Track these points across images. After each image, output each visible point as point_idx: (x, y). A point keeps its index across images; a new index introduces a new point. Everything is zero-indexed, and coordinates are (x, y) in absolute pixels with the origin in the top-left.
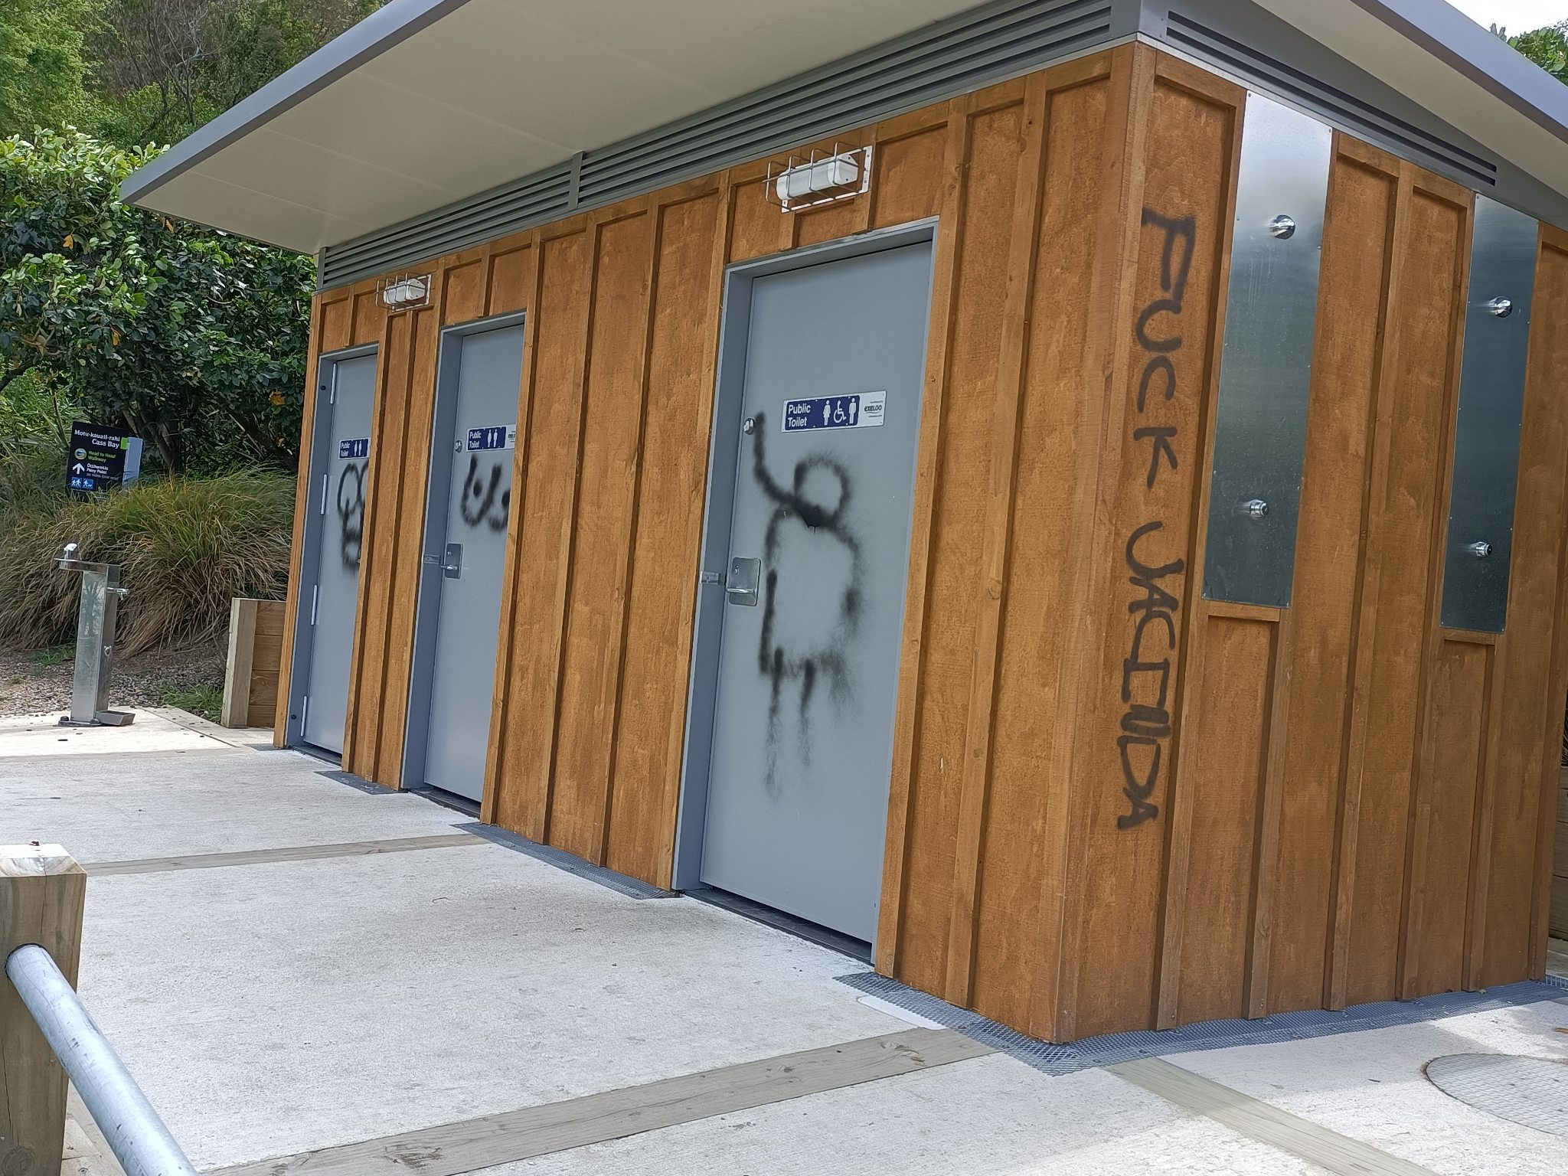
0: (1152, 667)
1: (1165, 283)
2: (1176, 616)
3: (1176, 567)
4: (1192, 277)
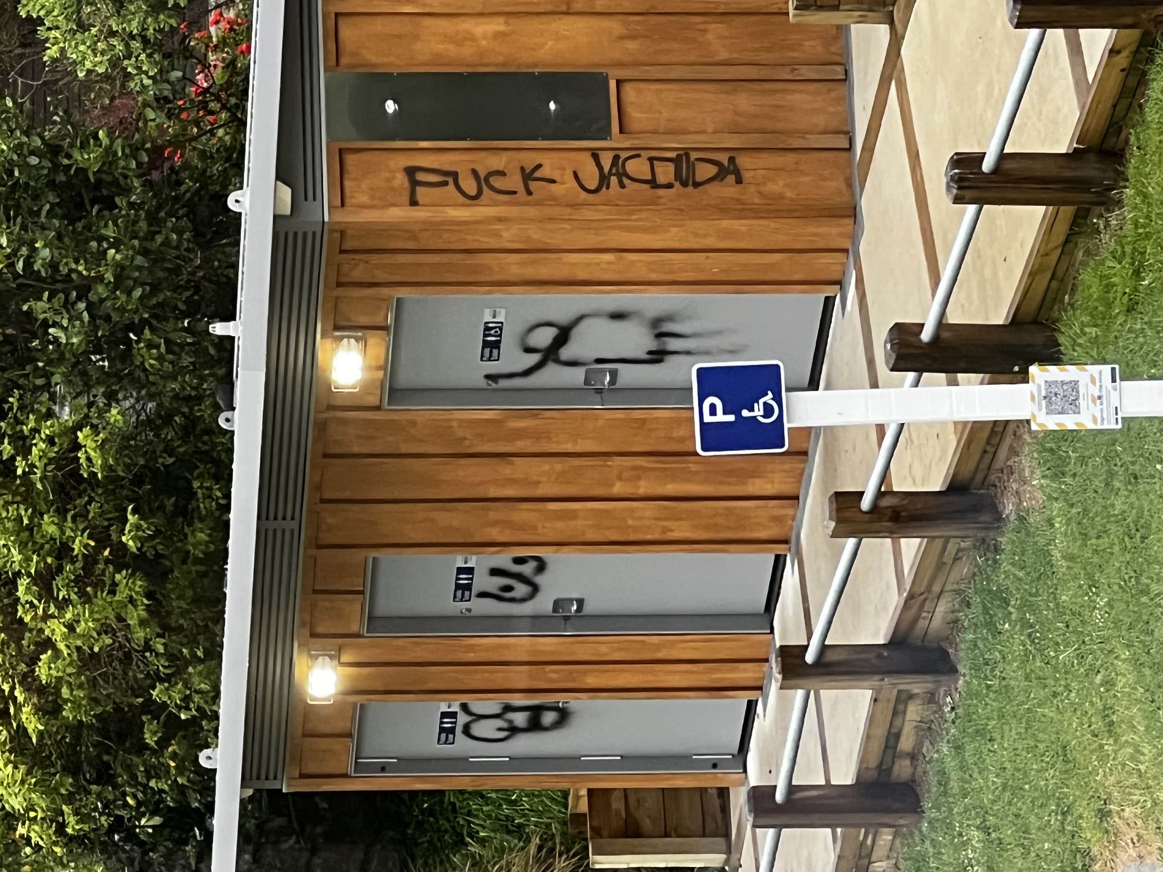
0: (653, 170)
1: (445, 184)
2: (623, 155)
3: (596, 157)
4: (435, 166)
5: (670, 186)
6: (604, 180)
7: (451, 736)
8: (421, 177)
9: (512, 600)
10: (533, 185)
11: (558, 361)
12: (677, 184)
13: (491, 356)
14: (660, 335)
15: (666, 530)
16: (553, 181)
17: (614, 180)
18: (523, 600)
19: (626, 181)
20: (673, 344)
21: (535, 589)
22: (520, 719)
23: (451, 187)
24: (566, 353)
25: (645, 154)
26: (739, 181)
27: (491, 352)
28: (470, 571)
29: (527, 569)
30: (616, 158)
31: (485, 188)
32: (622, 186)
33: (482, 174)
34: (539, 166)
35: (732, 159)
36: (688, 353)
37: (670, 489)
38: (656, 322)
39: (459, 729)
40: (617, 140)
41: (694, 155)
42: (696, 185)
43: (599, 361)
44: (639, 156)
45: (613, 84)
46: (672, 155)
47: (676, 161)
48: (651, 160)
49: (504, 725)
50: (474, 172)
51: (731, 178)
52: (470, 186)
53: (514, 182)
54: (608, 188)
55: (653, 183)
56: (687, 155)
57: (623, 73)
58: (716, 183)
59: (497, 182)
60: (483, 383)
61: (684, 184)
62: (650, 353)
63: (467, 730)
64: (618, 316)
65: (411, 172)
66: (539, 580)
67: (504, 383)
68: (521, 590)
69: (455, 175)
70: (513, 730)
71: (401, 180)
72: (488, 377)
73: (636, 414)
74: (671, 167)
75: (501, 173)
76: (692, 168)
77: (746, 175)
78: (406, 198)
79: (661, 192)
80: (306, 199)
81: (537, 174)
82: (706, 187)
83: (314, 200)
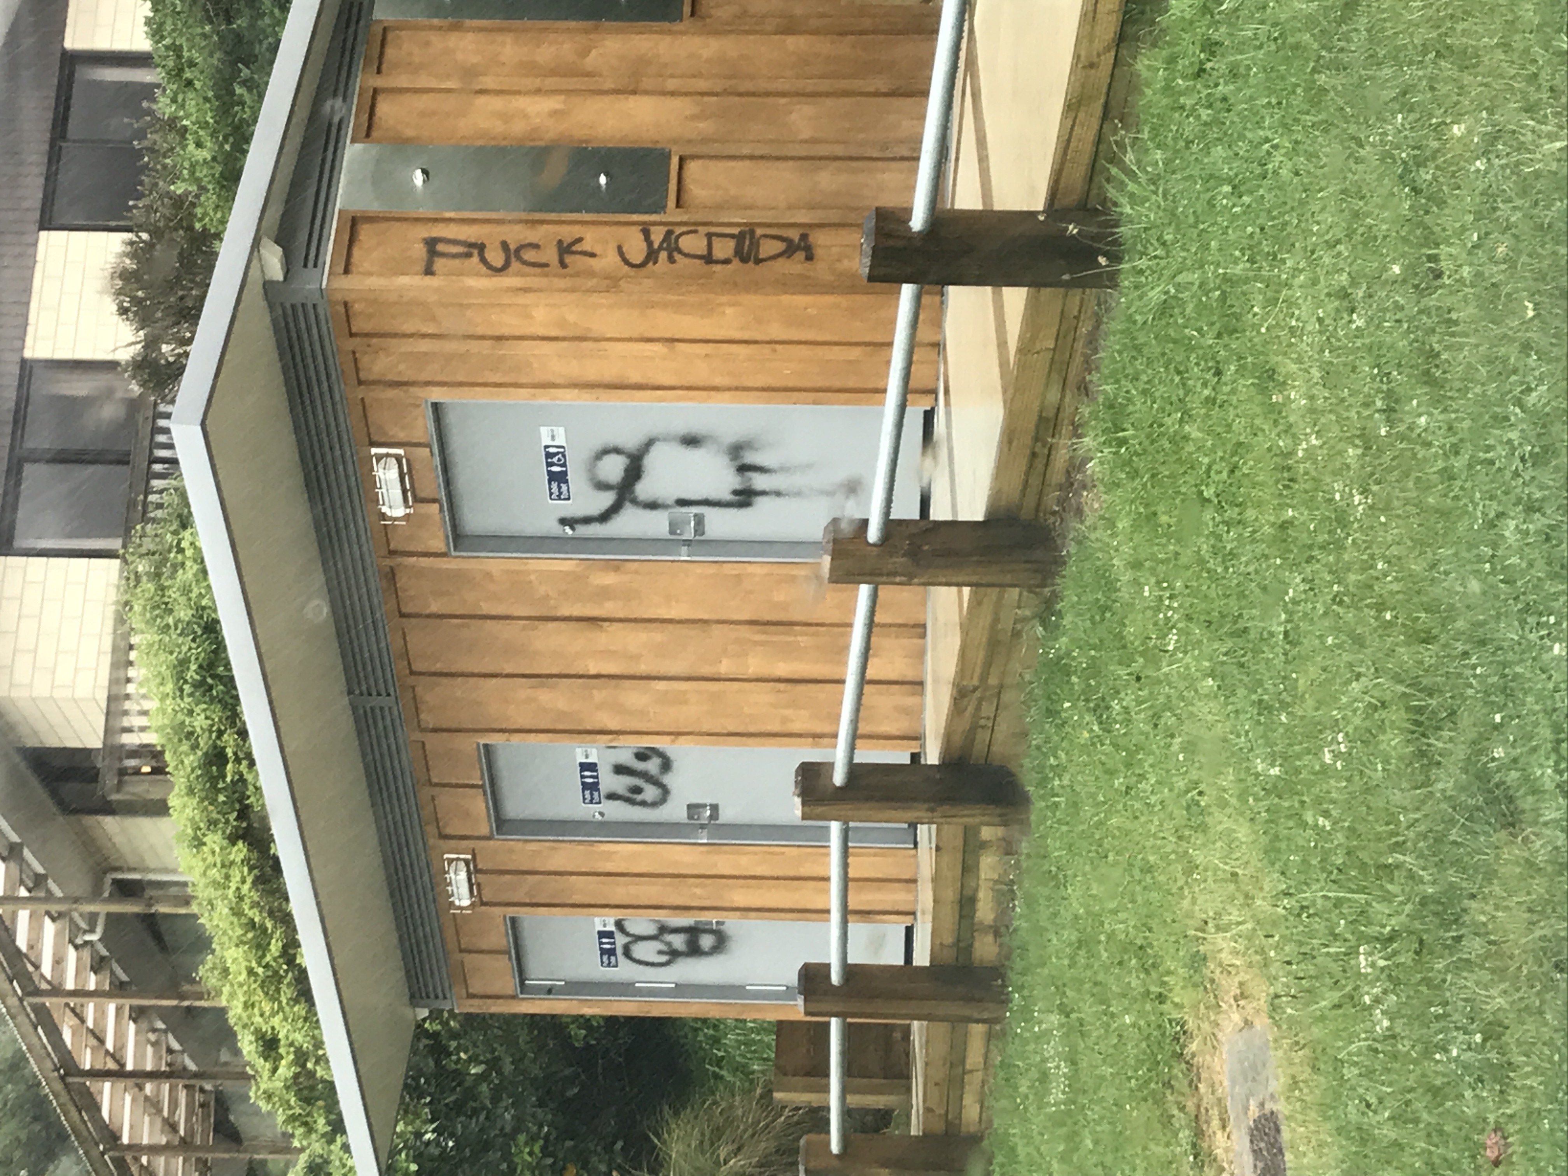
0: (710, 246)
1: (469, 255)
2: (678, 230)
3: (646, 233)
4: (462, 237)
5: (727, 262)
6: (652, 256)
7: (613, 959)
8: (440, 247)
9: (643, 803)
10: (568, 259)
11: (635, 502)
12: (736, 262)
13: (560, 493)
14: (743, 469)
15: (785, 720)
16: (593, 255)
17: (663, 255)
18: (654, 804)
19: (677, 256)
20: (759, 481)
21: (665, 791)
22: (678, 941)
23: (475, 259)
24: (644, 489)
25: (703, 230)
26: (810, 258)
27: (559, 488)
28: (592, 767)
29: (652, 766)
30: (669, 233)
31: (513, 259)
32: (671, 259)
33: (512, 247)
34: (580, 240)
35: (804, 237)
36: (778, 494)
37: (783, 669)
38: (736, 450)
39: (619, 951)
40: (672, 214)
41: (759, 232)
42: (758, 261)
43: (683, 503)
44: (696, 232)
45: (675, 161)
46: (735, 231)
47: (739, 238)
48: (709, 236)
49: (663, 947)
50: (505, 245)
51: (800, 255)
52: (496, 258)
53: (550, 255)
54: (655, 263)
55: (708, 259)
56: (752, 232)
57: (688, 151)
58: (781, 260)
59: (529, 255)
60: (557, 530)
61: (744, 260)
62: (736, 492)
63: (627, 953)
64: (691, 441)
65: (431, 244)
66: (667, 779)
67: (583, 531)
68: (650, 792)
69: (481, 248)
70: (674, 954)
71: (419, 251)
72: (563, 521)
73: (727, 569)
74: (732, 244)
75: (536, 246)
76: (755, 244)
77: (819, 252)
78: (421, 266)
79: (717, 268)
80: (305, 266)
81: (577, 248)
82: (769, 263)
83: (315, 266)
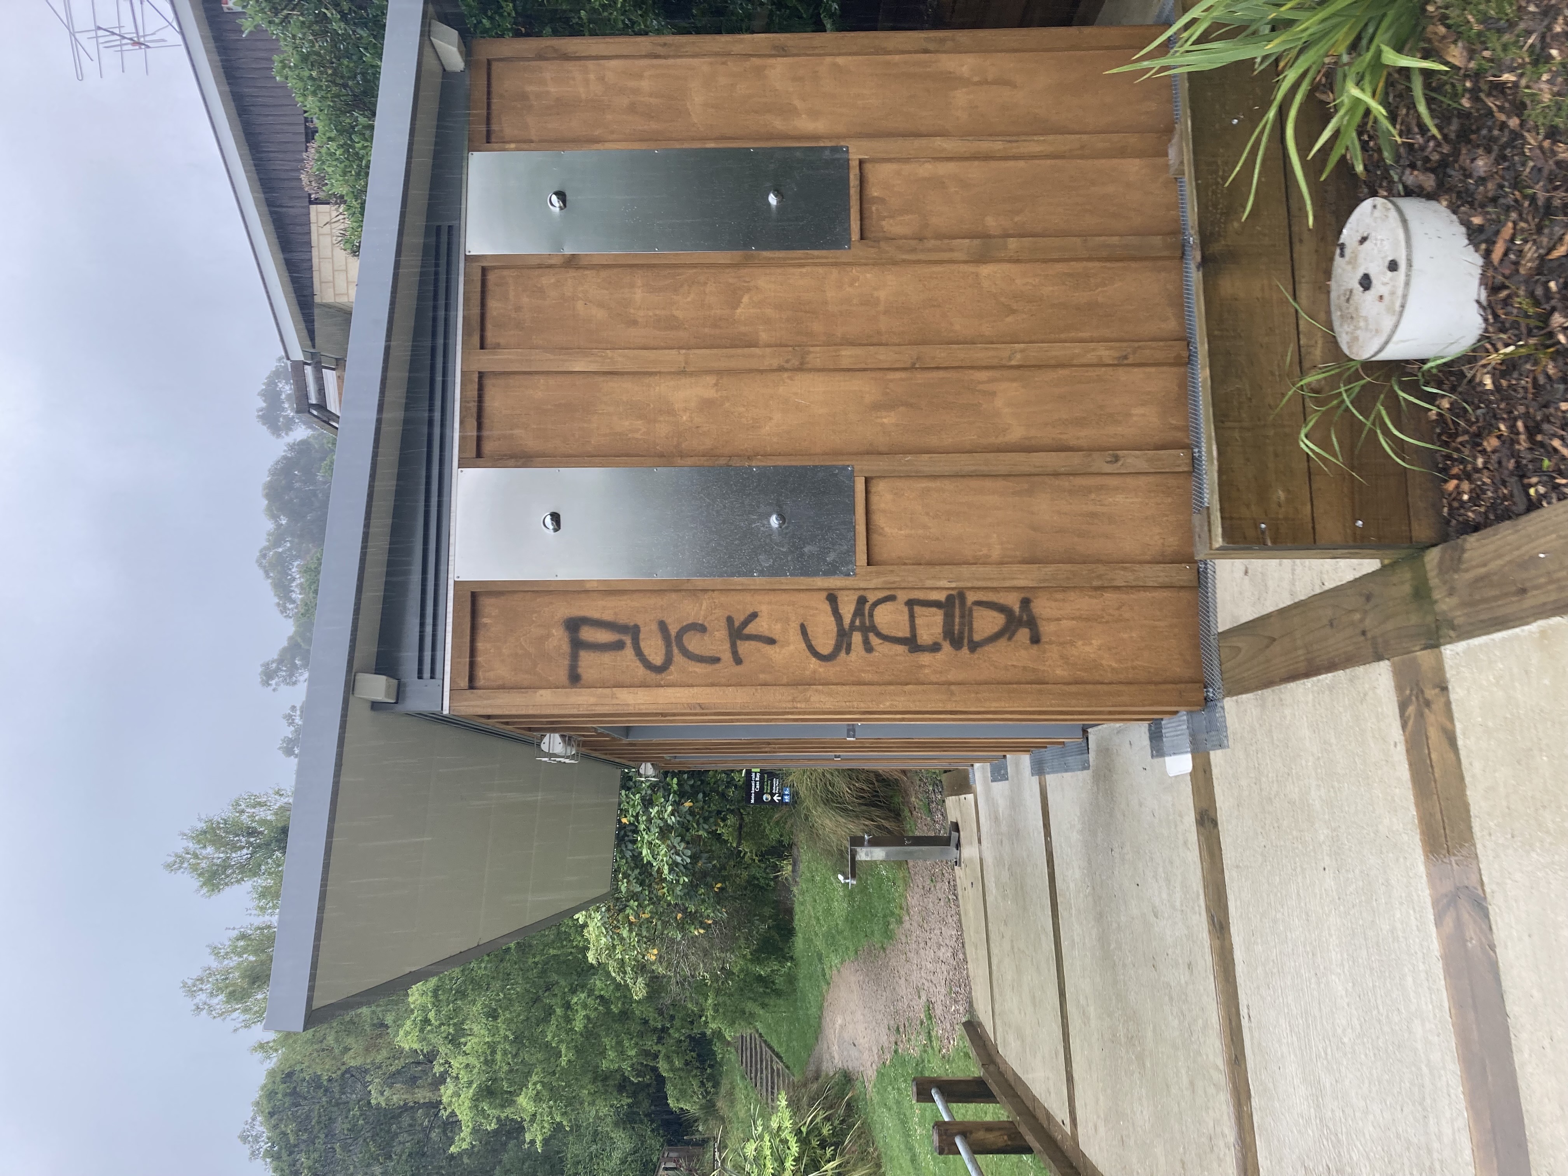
0: (912, 617)
1: (619, 646)
2: (872, 598)
3: (832, 599)
4: (609, 614)
6: (843, 639)
8: (585, 634)
10: (742, 648)
12: (947, 646)
16: (771, 641)
17: (857, 638)
19: (874, 640)
23: (629, 652)
25: (902, 596)
26: (1036, 639)
30: (862, 601)
31: (675, 651)
32: (869, 648)
33: (673, 630)
34: (754, 616)
35: (1026, 603)
40: (863, 575)
41: (971, 597)
42: (974, 647)
44: (893, 598)
45: (860, 484)
46: (941, 596)
47: (946, 607)
48: (910, 605)
50: (663, 627)
51: (1024, 635)
52: (654, 650)
53: (720, 642)
54: (848, 651)
55: (912, 643)
56: (962, 598)
57: (874, 466)
59: (693, 643)
61: (957, 644)
65: (573, 625)
69: (634, 631)
71: (559, 639)
74: (938, 617)
75: (701, 629)
76: (968, 618)
77: (1047, 629)
79: (925, 658)
80: (420, 677)
81: (750, 629)
82: (988, 648)
83: (432, 677)
